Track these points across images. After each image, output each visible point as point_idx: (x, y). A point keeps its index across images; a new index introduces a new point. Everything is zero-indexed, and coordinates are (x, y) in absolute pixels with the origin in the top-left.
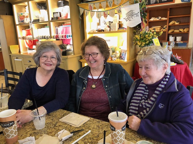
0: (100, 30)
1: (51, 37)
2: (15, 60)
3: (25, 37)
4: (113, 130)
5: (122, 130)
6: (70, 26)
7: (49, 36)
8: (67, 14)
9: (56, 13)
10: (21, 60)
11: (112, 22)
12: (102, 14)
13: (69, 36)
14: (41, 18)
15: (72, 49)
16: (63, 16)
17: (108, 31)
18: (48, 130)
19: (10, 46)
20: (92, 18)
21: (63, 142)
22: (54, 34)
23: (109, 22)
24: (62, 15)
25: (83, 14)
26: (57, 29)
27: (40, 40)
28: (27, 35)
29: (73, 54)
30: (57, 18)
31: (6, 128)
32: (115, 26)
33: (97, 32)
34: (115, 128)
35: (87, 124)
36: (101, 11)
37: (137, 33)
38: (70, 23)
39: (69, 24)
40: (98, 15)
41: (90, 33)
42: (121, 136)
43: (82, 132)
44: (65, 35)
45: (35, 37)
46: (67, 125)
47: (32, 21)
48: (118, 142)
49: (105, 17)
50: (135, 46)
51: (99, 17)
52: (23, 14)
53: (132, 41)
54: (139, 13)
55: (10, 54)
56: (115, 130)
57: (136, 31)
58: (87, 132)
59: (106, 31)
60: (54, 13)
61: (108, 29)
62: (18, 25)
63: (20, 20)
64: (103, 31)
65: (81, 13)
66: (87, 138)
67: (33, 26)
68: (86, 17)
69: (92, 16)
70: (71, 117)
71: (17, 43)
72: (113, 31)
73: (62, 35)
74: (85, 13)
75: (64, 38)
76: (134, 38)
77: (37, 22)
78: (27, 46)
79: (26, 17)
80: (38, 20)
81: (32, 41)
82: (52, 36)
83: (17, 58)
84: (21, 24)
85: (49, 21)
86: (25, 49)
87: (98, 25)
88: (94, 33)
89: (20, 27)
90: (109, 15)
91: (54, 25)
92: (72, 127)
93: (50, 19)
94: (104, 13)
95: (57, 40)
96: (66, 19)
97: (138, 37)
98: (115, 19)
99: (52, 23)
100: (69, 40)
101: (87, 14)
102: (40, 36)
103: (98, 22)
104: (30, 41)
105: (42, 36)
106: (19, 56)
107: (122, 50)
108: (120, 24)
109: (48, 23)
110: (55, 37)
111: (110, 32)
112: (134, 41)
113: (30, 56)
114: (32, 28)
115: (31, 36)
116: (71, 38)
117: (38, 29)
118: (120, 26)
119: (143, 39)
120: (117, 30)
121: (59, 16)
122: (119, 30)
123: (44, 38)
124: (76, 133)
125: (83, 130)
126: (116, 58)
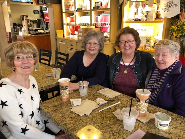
0: (136, 19)
1: (91, 25)
2: (60, 43)
3: (69, 24)
4: (138, 101)
5: (145, 102)
6: (109, 15)
7: (90, 23)
8: (107, 3)
9: (98, 2)
10: (65, 43)
11: (150, 12)
12: (141, 4)
13: (108, 24)
14: (84, 6)
15: (109, 37)
16: (104, 5)
17: (145, 21)
18: (89, 97)
19: (57, 31)
20: (130, 7)
21: (100, 106)
22: (94, 22)
23: (147, 12)
24: (102, 4)
25: (122, 4)
26: (97, 17)
27: (81, 27)
28: (71, 22)
29: (109, 41)
30: (98, 7)
31: (63, 90)
32: (153, 16)
33: (133, 21)
34: (140, 100)
35: (118, 97)
36: (140, 2)
37: (174, 24)
38: (109, 11)
39: (108, 13)
40: (137, 5)
41: (127, 22)
42: (144, 107)
43: (114, 102)
44: (104, 23)
45: (77, 23)
46: (103, 96)
47: (76, 9)
48: (141, 111)
49: (143, 7)
50: (171, 36)
51: (137, 7)
52: (69, 3)
53: (168, 32)
54: (179, 3)
55: (56, 38)
56: (139, 102)
57: (174, 22)
58: (117, 102)
59: (143, 21)
60: (96, 3)
61: (145, 18)
62: (64, 13)
63: (66, 8)
64: (140, 20)
65: (120, 3)
66: (118, 106)
67: (77, 14)
68: (124, 7)
69: (130, 6)
70: (106, 91)
71: (62, 29)
72: (150, 20)
73: (101, 23)
74: (124, 3)
75: (102, 26)
76: (171, 28)
77: (80, 10)
78: (70, 32)
79: (71, 5)
80: (82, 9)
81: (75, 27)
82: (92, 23)
83: (61, 42)
84: (67, 11)
85: (91, 10)
86: (68, 34)
87: (135, 15)
88: (130, 22)
89: (66, 14)
90: (147, 5)
91: (95, 14)
92: (106, 98)
93: (92, 8)
94: (143, 3)
95: (96, 27)
96: (106, 9)
97: (174, 28)
98: (153, 9)
99: (93, 12)
100: (107, 27)
101: (126, 4)
102: (82, 24)
103: (136, 12)
104: (73, 27)
105: (84, 24)
106: (63, 39)
107: (156, 40)
108: (157, 14)
109: (90, 11)
110: (95, 24)
111: (146, 21)
112: (170, 32)
113: (72, 40)
114: (75, 16)
115: (74, 23)
116: (109, 26)
117: (81, 17)
118: (158, 16)
119: (180, 30)
120: (153, 20)
121: (100, 5)
122: (156, 20)
123: (85, 25)
124: (109, 102)
125: (115, 101)
126: (150, 47)
